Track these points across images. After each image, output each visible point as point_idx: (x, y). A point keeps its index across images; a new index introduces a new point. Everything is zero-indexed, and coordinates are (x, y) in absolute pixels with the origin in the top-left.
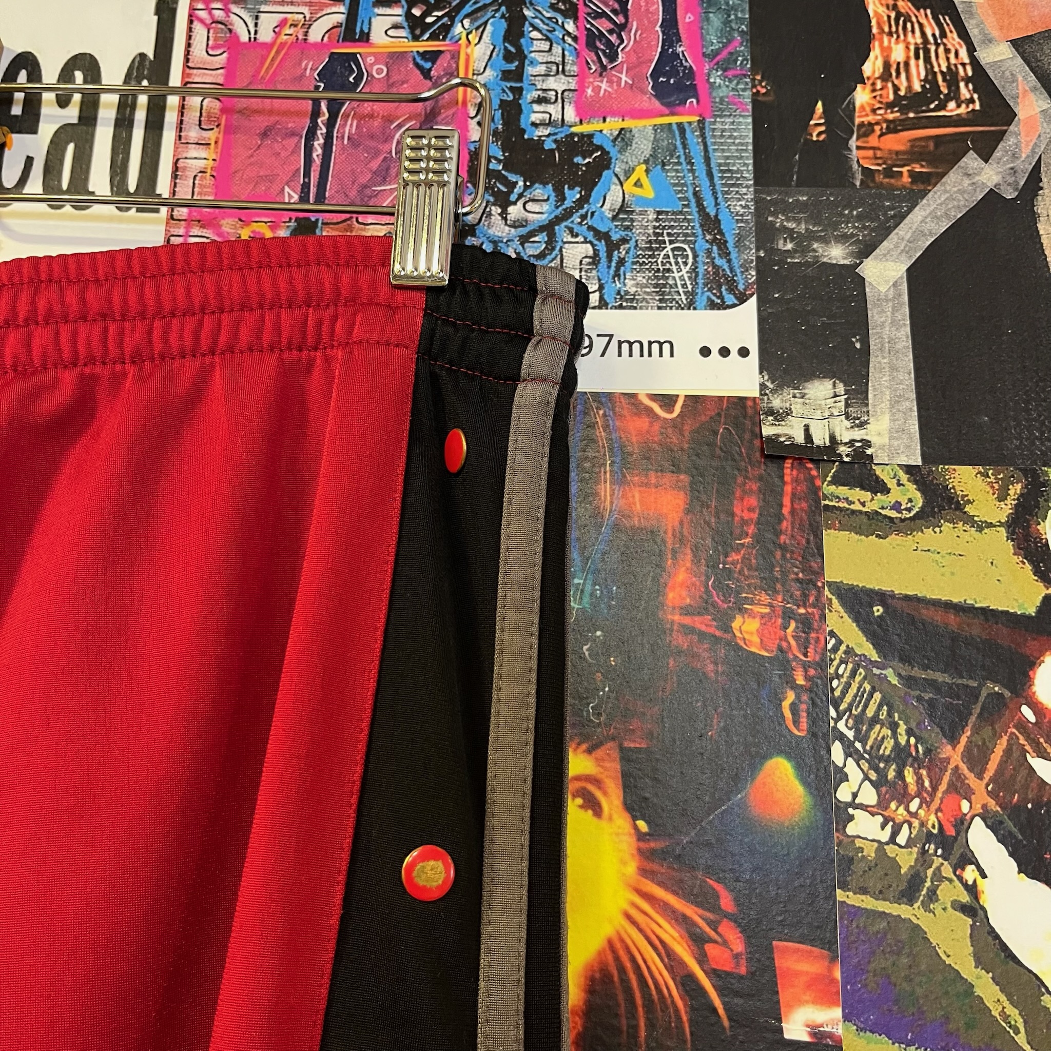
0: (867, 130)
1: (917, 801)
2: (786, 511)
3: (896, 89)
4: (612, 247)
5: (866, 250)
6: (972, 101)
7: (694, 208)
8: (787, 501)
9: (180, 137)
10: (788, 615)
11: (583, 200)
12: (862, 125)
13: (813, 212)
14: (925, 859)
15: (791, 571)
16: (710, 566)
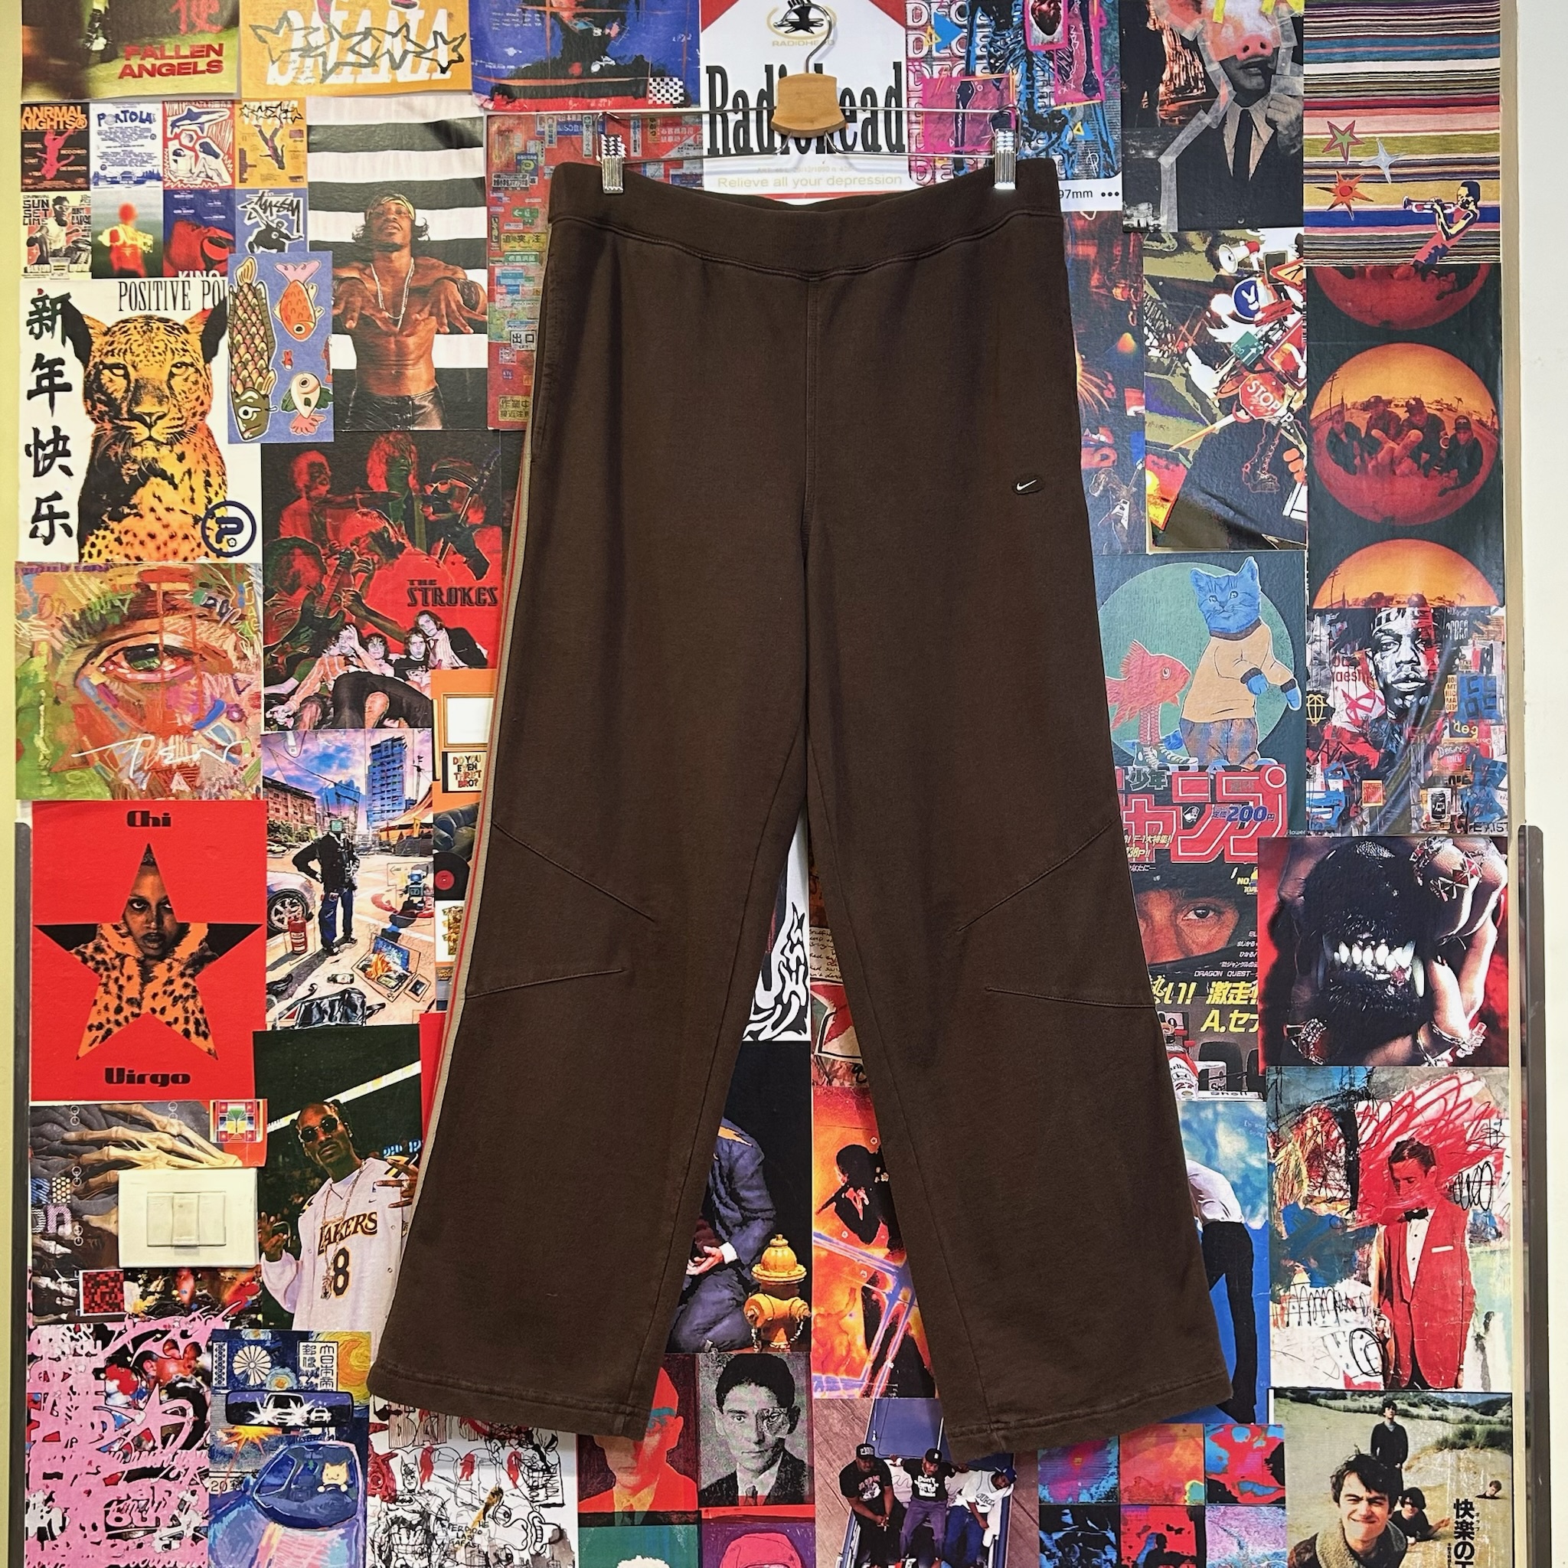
0: (1163, 103)
1: (1171, 344)
2: (1131, 251)
3: (1175, 85)
4: (1069, 156)
5: (1160, 153)
6: (1203, 88)
7: (1099, 139)
8: (1131, 247)
9: (909, 121)
10: (1131, 287)
11: (1059, 138)
12: (1161, 100)
13: (1142, 138)
14: (1172, 361)
15: (1133, 273)
16: (1105, 272)
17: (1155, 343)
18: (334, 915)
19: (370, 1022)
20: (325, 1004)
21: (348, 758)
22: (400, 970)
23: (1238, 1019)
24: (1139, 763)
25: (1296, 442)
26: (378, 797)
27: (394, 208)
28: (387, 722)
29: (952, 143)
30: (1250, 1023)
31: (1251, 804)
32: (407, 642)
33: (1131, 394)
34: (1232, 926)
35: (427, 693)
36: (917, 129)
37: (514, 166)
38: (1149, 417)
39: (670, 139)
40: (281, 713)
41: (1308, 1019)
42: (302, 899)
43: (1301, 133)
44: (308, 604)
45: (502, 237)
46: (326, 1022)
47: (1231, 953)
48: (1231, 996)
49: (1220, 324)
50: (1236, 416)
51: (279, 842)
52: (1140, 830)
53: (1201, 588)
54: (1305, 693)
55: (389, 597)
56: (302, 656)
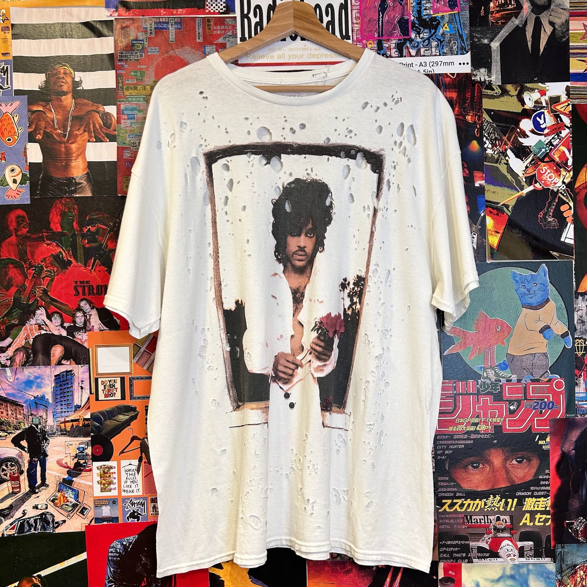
1: (498, 147)
2: (476, 95)
3: (499, 2)
4: (441, 42)
5: (491, 40)
6: (514, 5)
7: (457, 33)
8: (476, 93)
9: (352, 22)
10: (476, 115)
11: (434, 33)
12: (491, 11)
13: (481, 32)
14: (499, 156)
15: (477, 106)
16: (461, 107)
17: (490, 146)
18: (36, 471)
19: (58, 531)
20: (32, 521)
21: (42, 382)
22: (74, 502)
23: (540, 518)
24: (484, 378)
25: (567, 201)
26: (59, 404)
27: (62, 71)
28: (63, 362)
29: (376, 35)
30: (546, 520)
31: (546, 400)
32: (74, 316)
33: (477, 174)
34: (536, 467)
35: (86, 345)
36: (357, 27)
37: (131, 47)
38: (488, 187)
39: (219, 32)
40: (3, 358)
41: (577, 517)
42: (17, 462)
43: (568, 30)
44: (17, 295)
45: (125, 87)
46: (33, 531)
47: (536, 482)
48: (536, 506)
49: (525, 136)
50: (534, 186)
51: (4, 431)
52: (486, 415)
53: (517, 281)
54: (574, 339)
55: (63, 291)
56: (14, 326)
